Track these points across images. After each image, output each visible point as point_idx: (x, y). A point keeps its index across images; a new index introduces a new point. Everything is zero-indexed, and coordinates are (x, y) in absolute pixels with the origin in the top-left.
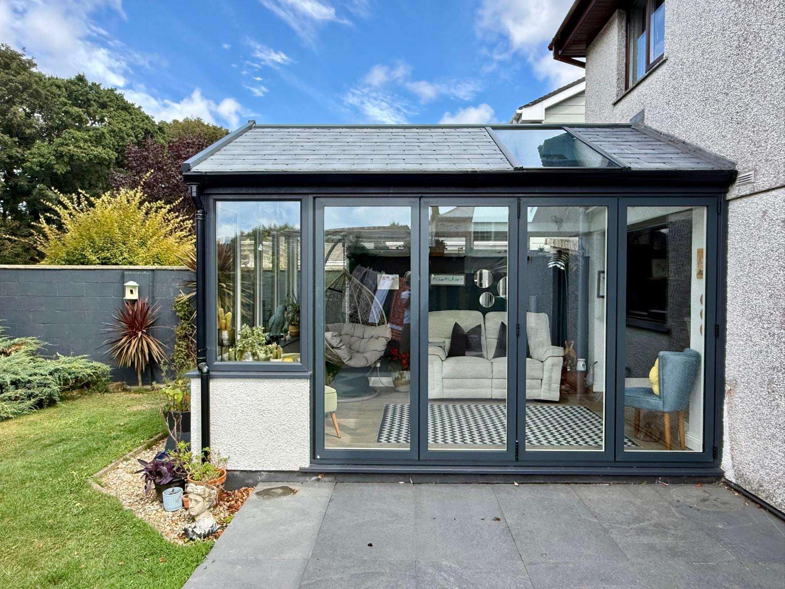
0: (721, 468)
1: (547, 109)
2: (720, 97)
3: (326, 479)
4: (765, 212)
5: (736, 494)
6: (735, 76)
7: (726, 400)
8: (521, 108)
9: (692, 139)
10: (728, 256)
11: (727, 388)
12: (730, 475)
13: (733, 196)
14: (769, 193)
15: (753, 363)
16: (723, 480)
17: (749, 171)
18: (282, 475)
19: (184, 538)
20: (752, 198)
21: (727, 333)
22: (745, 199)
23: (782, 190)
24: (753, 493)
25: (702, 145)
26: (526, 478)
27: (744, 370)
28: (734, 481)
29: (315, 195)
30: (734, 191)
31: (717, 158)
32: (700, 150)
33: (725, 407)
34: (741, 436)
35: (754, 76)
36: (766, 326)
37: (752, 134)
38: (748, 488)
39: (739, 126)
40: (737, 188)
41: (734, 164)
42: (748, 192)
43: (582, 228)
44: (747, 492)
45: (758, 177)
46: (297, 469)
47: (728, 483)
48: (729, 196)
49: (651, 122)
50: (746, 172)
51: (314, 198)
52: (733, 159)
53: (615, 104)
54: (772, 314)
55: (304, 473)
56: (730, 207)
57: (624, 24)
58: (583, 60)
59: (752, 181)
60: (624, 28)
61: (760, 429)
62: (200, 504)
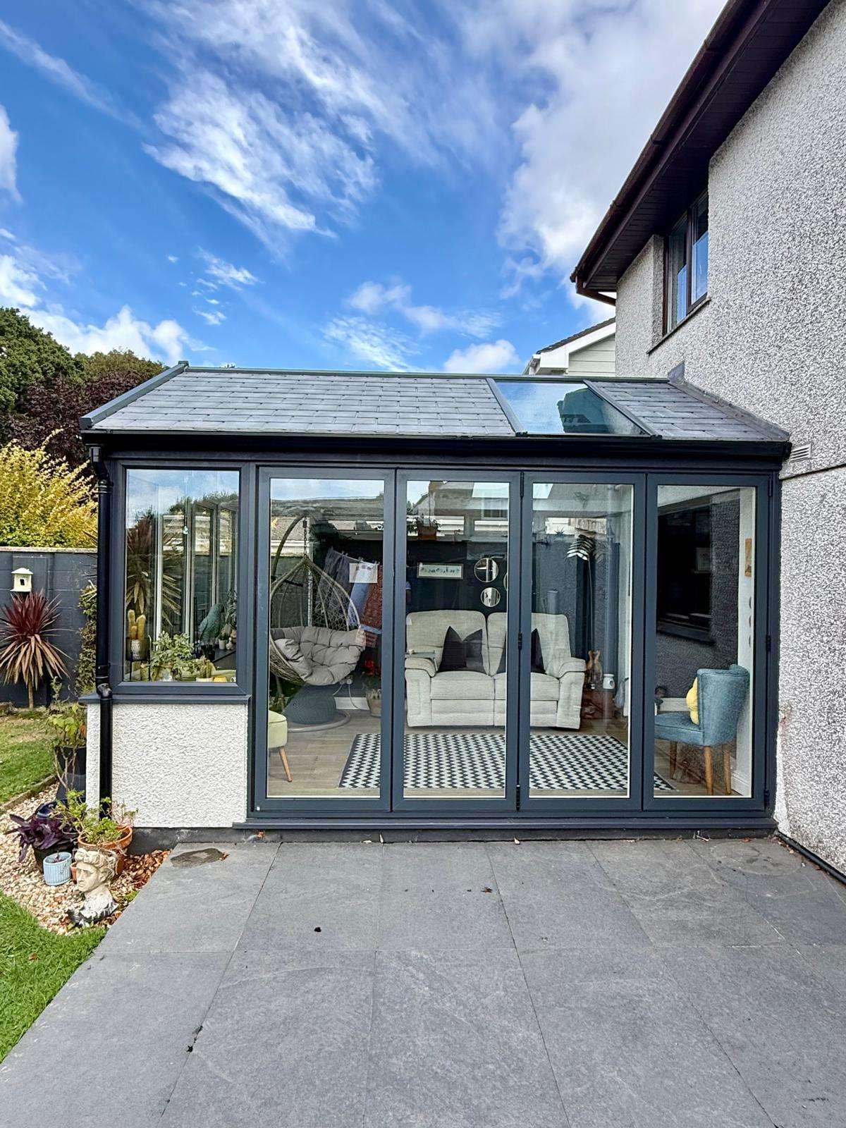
0: (774, 818)
1: (572, 355)
2: (772, 351)
3: (267, 838)
4: (824, 496)
5: (792, 852)
6: (788, 326)
7: (780, 729)
8: (539, 353)
9: (741, 402)
10: (782, 549)
11: (781, 715)
12: (784, 827)
13: (787, 475)
14: (827, 473)
15: (811, 685)
16: (776, 833)
17: (805, 444)
18: (208, 833)
19: (68, 924)
20: (809, 478)
21: (781, 646)
22: (801, 479)
23: (844, 469)
24: (811, 850)
25: (751, 409)
26: (529, 834)
27: (801, 693)
28: (789, 835)
29: (258, 463)
30: (788, 469)
31: (768, 426)
32: (749, 415)
33: (779, 740)
34: (798, 778)
35: (810, 326)
36: (825, 639)
37: (808, 399)
38: (805, 844)
39: (793, 387)
40: (792, 464)
41: (788, 435)
42: (804, 471)
43: (610, 507)
44: (804, 849)
45: (815, 452)
46: (230, 825)
47: (781, 837)
48: (782, 476)
49: (691, 378)
50: (801, 445)
51: (258, 467)
52: (787, 429)
53: (650, 353)
54: (832, 624)
55: (238, 829)
56: (783, 488)
57: (661, 254)
58: (613, 295)
59: (809, 456)
60: (661, 259)
61: (820, 768)
62: (92, 875)
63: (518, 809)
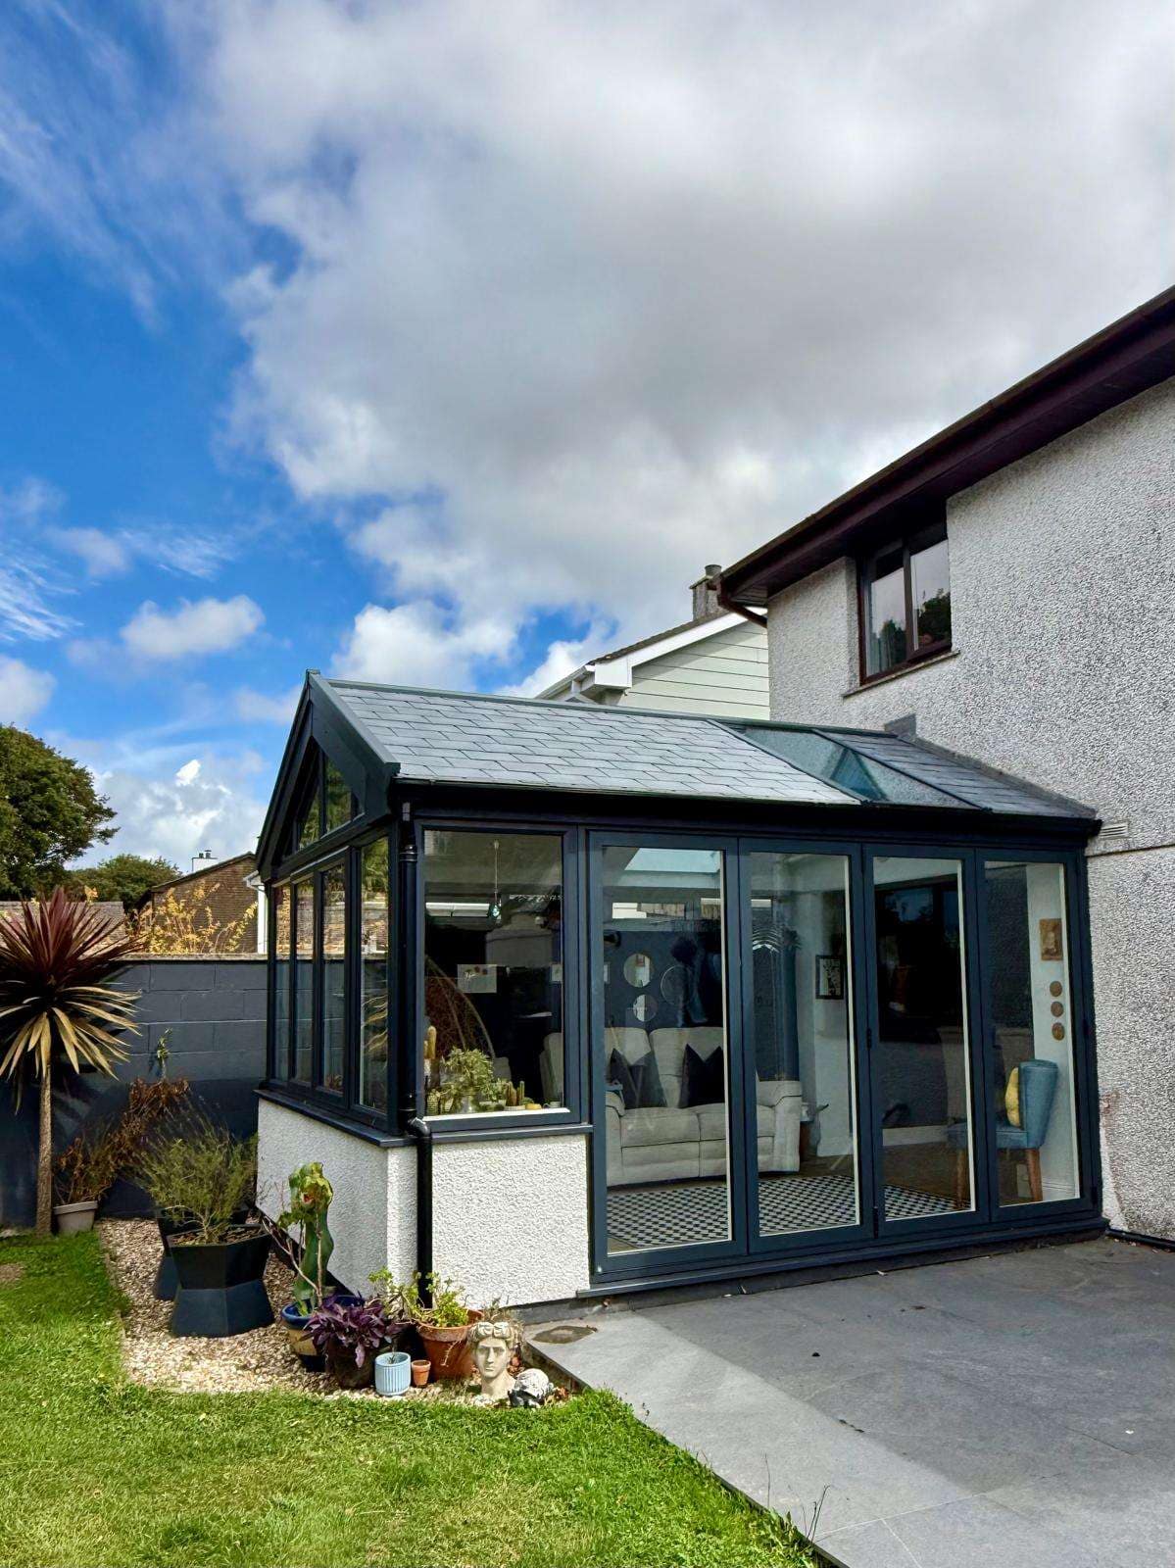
0: (1104, 1216)
1: (636, 669)
2: (1062, 722)
3: (616, 1307)
4: (1147, 876)
5: (1134, 1244)
6: (1085, 700)
7: (1103, 1121)
8: (592, 663)
9: (1016, 769)
10: (1092, 929)
11: (1103, 1105)
12: (1118, 1223)
13: (1096, 852)
14: (1153, 852)
15: (1143, 1066)
16: (1107, 1232)
17: (1118, 822)
18: (545, 1310)
20: (1126, 856)
21: (1097, 1031)
22: (1115, 857)
23: (1171, 849)
24: (1159, 1236)
25: (1034, 780)
26: (894, 1262)
27: (1130, 1077)
28: (1126, 1229)
29: (588, 828)
30: (1096, 846)
31: (1062, 802)
32: (1032, 785)
33: (1102, 1132)
34: (1133, 1166)
35: (1116, 705)
36: (1159, 1016)
37: (1118, 777)
38: (1149, 1232)
39: (1096, 764)
40: (1103, 842)
41: (1094, 812)
42: (1121, 849)
44: (1149, 1237)
45: (1133, 831)
46: (572, 1295)
47: (1117, 1234)
48: (1089, 852)
49: (924, 731)
50: (1113, 823)
51: (587, 832)
52: (1091, 805)
53: (846, 696)
54: (1167, 1000)
55: (581, 1301)
56: (1089, 865)
57: (854, 580)
58: (761, 611)
59: (1126, 835)
60: (855, 586)
61: (1162, 1150)
62: (504, 1353)
63: (876, 1236)
